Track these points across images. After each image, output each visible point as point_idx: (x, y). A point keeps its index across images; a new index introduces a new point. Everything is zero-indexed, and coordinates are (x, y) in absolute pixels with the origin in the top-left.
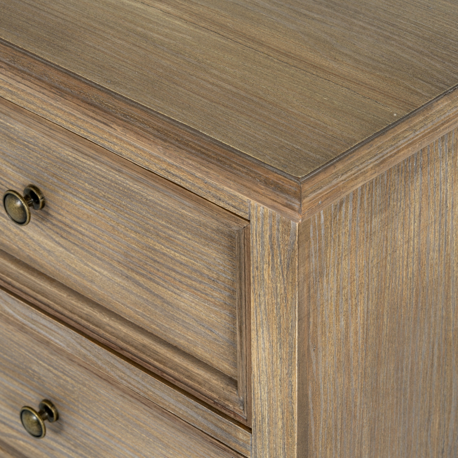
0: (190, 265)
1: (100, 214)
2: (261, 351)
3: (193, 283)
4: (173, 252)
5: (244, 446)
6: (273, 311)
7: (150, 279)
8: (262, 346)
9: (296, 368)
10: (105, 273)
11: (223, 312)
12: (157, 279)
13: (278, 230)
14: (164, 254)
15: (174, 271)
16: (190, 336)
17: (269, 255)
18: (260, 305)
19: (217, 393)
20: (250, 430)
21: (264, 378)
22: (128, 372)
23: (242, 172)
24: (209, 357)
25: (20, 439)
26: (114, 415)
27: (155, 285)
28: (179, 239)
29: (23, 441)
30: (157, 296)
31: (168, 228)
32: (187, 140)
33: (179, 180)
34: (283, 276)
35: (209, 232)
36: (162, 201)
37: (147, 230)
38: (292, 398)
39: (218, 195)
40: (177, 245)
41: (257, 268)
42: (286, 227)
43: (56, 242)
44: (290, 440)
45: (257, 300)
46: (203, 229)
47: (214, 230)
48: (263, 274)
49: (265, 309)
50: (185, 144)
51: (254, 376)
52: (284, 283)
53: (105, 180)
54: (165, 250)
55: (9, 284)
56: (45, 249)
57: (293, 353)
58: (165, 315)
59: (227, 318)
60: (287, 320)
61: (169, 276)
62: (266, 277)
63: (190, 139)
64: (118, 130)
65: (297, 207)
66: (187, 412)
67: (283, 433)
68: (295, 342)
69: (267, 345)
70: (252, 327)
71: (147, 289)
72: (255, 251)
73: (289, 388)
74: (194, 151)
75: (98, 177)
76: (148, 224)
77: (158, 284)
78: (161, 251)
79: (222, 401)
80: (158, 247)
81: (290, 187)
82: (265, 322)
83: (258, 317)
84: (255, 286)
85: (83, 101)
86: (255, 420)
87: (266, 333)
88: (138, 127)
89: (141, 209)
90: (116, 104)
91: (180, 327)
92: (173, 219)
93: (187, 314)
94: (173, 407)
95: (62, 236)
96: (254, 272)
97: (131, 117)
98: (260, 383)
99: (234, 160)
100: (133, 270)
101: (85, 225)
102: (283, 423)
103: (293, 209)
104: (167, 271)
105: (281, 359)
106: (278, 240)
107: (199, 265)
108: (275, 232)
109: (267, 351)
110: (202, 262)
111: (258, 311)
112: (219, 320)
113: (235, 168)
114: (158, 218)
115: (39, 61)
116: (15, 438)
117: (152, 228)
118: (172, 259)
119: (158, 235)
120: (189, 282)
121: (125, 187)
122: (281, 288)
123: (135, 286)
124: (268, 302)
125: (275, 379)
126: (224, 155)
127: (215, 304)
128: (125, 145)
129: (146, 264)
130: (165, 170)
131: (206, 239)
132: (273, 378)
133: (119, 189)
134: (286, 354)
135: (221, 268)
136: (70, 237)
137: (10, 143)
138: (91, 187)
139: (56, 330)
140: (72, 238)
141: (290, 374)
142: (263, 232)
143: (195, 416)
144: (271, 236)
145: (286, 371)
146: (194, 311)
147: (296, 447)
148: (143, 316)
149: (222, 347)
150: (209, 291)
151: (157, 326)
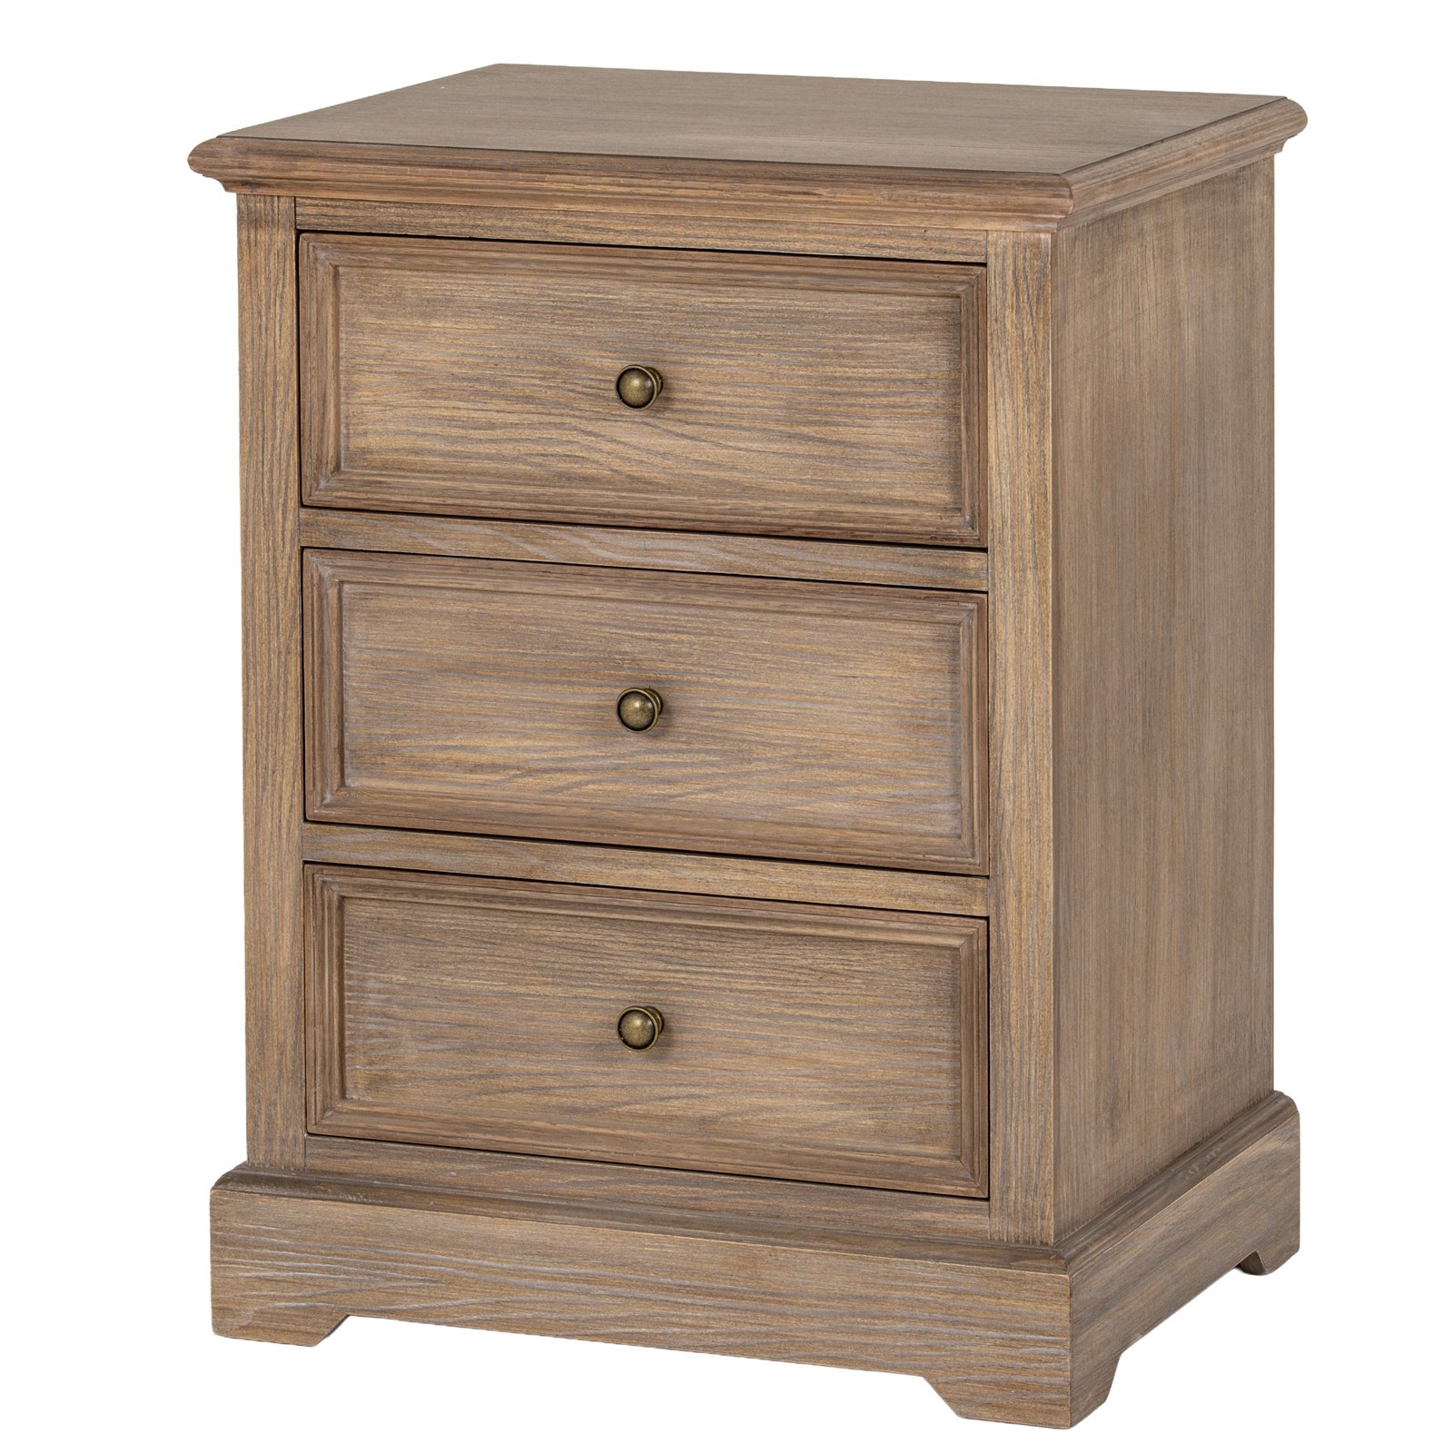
0: (887, 376)
1: (752, 364)
2: (1001, 428)
3: (891, 399)
4: (861, 370)
5: (977, 576)
6: (1018, 366)
7: (826, 423)
8: (1003, 421)
9: (1050, 428)
10: (755, 446)
11: (933, 421)
12: (837, 419)
13: (1024, 258)
14: (848, 379)
15: (862, 394)
16: (885, 477)
17: (1013, 295)
18: (1000, 367)
19: (933, 526)
20: (985, 550)
21: (1005, 463)
22: (800, 555)
24: (913, 493)
25: (588, 783)
26: (759, 655)
27: (834, 428)
28: (872, 348)
29: (593, 782)
30: (836, 443)
31: (855, 340)
33: (890, 249)
34: (1032, 315)
35: (916, 321)
36: (847, 308)
37: (824, 356)
38: (1044, 473)
39: (943, 247)
40: (869, 357)
41: (996, 320)
42: (1035, 251)
43: (677, 435)
44: (1043, 533)
45: (997, 362)
46: (906, 320)
47: (923, 314)
48: (1004, 325)
49: (1007, 369)
51: (991, 468)
52: (1033, 324)
53: (761, 315)
54: (849, 372)
55: (606, 515)
56: (657, 454)
57: (1046, 410)
58: (848, 465)
59: (940, 426)
60: (1038, 369)
61: (855, 406)
62: (1008, 326)
64: (825, 194)
66: (891, 570)
67: (1033, 529)
68: (1048, 394)
69: (1010, 416)
70: (989, 402)
71: (820, 440)
72: (993, 298)
73: (1040, 462)
75: (751, 314)
76: (824, 347)
77: (838, 425)
78: (845, 375)
79: (942, 531)
80: (839, 371)
82: (1006, 386)
83: (997, 384)
84: (993, 344)
85: (772, 179)
86: (992, 531)
87: (1008, 400)
89: (815, 331)
91: (870, 473)
92: (864, 324)
93: (880, 449)
94: (870, 573)
95: (687, 423)
96: (992, 326)
98: (1000, 474)
100: (799, 423)
101: (727, 390)
102: (1033, 516)
103: (1063, 196)
104: (850, 400)
105: (1029, 426)
106: (1024, 271)
107: (900, 372)
108: (1020, 263)
109: (1009, 425)
110: (905, 365)
111: (998, 375)
112: (928, 435)
114: (842, 333)
116: (580, 784)
117: (832, 350)
118: (861, 379)
119: (840, 356)
120: (885, 400)
121: (792, 312)
122: (1028, 331)
123: (801, 444)
124: (1011, 358)
125: (1021, 459)
127: (923, 414)
128: (810, 237)
129: (820, 405)
130: (867, 246)
131: (911, 332)
132: (1018, 457)
133: (783, 317)
134: (1036, 416)
135: (933, 360)
136: (702, 417)
137: (611, 323)
138: (739, 332)
139: (685, 547)
140: (703, 419)
141: (1041, 442)
142: (1004, 269)
143: (904, 569)
144: (1014, 273)
145: (1035, 441)
146: (890, 440)
147: (1050, 540)
148: (813, 482)
149: (932, 471)
150: (913, 401)
151: (834, 486)
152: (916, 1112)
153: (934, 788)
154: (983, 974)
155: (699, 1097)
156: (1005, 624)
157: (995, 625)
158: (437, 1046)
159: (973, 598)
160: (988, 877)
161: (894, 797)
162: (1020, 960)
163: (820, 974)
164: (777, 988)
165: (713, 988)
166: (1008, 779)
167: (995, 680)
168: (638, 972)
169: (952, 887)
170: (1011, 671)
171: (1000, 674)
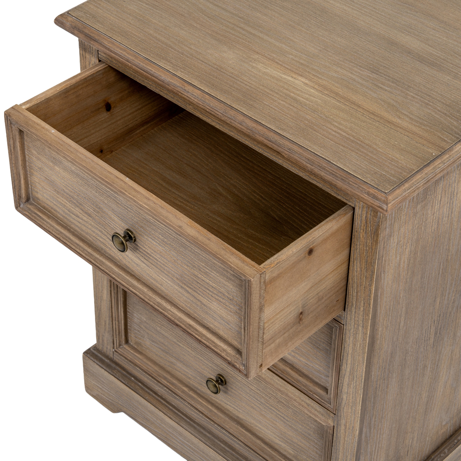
2: (355, 272)
5: (340, 317)
6: (363, 253)
8: (356, 269)
9: (374, 282)
13: (371, 214)
17: (364, 226)
18: (356, 249)
21: (355, 285)
23: (355, 187)
32: (324, 166)
33: (316, 182)
34: (371, 237)
38: (370, 297)
41: (357, 232)
42: (375, 214)
44: (367, 317)
45: (355, 247)
48: (360, 235)
49: (359, 251)
50: (323, 168)
52: (371, 241)
57: (373, 275)
60: (372, 259)
63: (326, 166)
65: (385, 208)
67: (363, 313)
68: (375, 270)
69: (359, 269)
73: (369, 292)
74: (328, 173)
81: (381, 197)
82: (358, 258)
83: (355, 255)
86: (348, 305)
87: (358, 263)
88: (297, 156)
90: (284, 142)
97: (293, 151)
98: (352, 287)
99: (351, 180)
102: (364, 309)
105: (366, 277)
106: (370, 219)
108: (369, 215)
109: (358, 272)
111: (355, 252)
113: (351, 184)
115: (240, 113)
122: (369, 243)
124: (361, 249)
125: (361, 286)
126: (345, 176)
132: (360, 286)
134: (369, 275)
141: (370, 285)
142: (362, 214)
144: (366, 217)
145: (368, 284)
147: (370, 321)
152: (307, 459)
153: (322, 370)
154: (331, 441)
155: (237, 410)
156: (349, 339)
157: (345, 337)
158: (156, 345)
159: (338, 324)
160: (335, 414)
161: (307, 364)
162: (344, 445)
163: (278, 401)
164: (263, 396)
165: (241, 382)
166: (345, 389)
167: (343, 355)
168: (218, 363)
169: (322, 409)
170: (350, 355)
171: (345, 354)
